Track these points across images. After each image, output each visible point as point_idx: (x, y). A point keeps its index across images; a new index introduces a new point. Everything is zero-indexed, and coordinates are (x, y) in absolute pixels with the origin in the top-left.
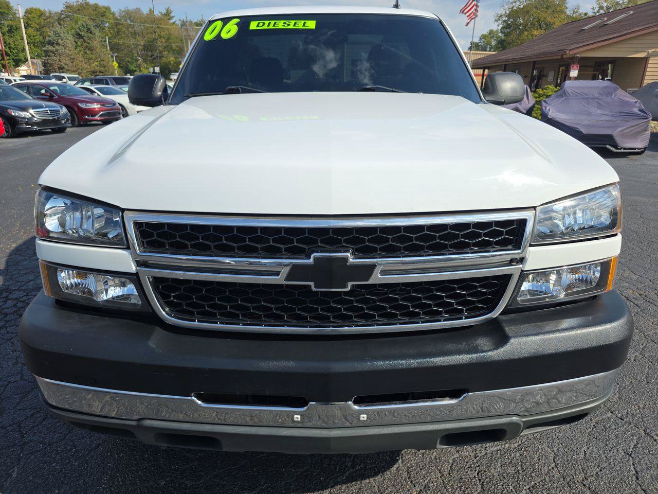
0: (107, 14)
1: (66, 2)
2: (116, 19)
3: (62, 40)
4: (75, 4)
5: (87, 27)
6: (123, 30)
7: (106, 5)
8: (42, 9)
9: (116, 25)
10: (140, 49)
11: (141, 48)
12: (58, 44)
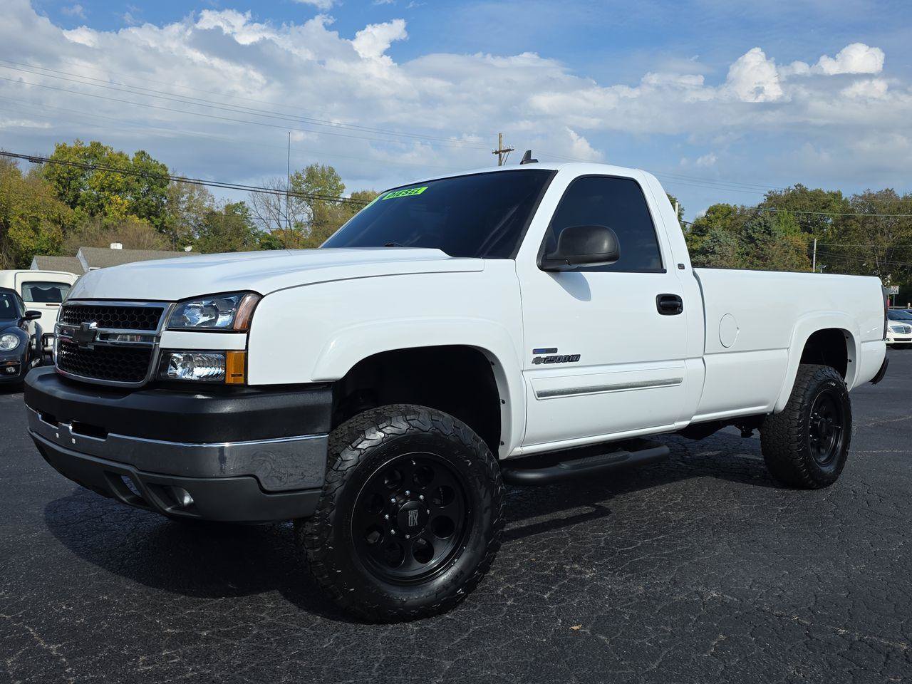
0: (833, 204)
1: (770, 193)
2: (845, 210)
3: (720, 246)
4: (783, 194)
5: (765, 226)
6: (854, 227)
7: (835, 190)
8: (732, 205)
9: (843, 220)
10: (879, 257)
11: (881, 253)
12: (713, 253)
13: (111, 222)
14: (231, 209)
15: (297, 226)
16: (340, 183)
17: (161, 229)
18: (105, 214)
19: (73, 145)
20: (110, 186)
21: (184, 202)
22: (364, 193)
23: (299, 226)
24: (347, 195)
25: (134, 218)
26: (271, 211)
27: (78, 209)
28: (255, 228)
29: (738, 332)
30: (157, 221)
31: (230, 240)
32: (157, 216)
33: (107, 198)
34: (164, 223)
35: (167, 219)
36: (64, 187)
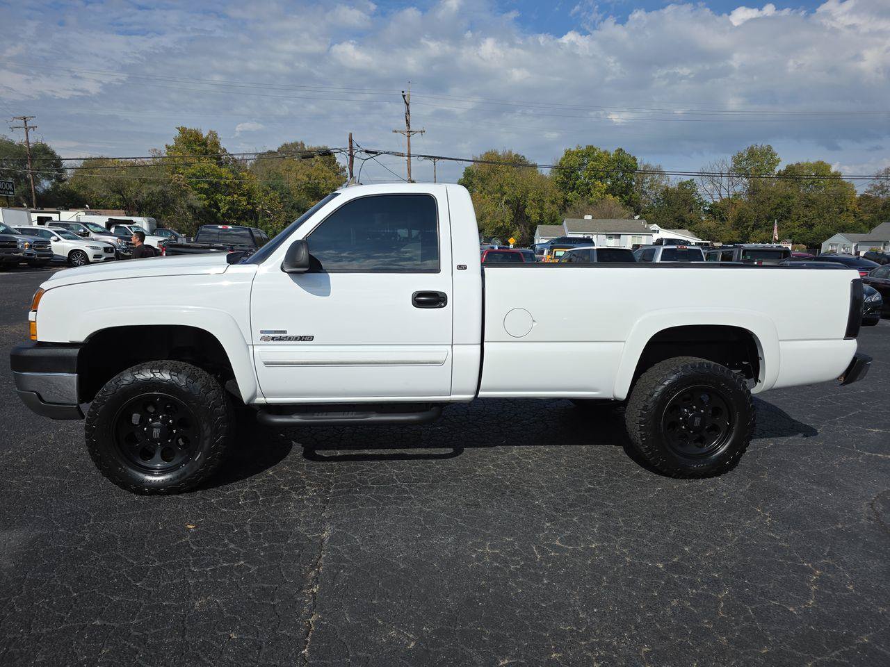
13: (594, 200)
14: (681, 185)
15: (735, 195)
16: (777, 158)
17: (629, 203)
18: (592, 195)
19: (575, 149)
20: (595, 175)
21: (647, 182)
22: (798, 164)
23: (737, 195)
24: (781, 167)
25: (610, 197)
26: (714, 185)
27: (574, 192)
28: (701, 199)
29: (535, 324)
30: (626, 198)
31: (678, 209)
32: (627, 194)
33: (593, 183)
34: (631, 198)
35: (634, 195)
36: (567, 178)
